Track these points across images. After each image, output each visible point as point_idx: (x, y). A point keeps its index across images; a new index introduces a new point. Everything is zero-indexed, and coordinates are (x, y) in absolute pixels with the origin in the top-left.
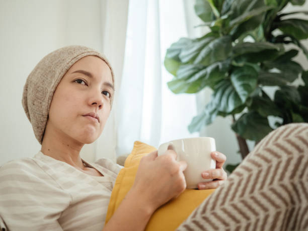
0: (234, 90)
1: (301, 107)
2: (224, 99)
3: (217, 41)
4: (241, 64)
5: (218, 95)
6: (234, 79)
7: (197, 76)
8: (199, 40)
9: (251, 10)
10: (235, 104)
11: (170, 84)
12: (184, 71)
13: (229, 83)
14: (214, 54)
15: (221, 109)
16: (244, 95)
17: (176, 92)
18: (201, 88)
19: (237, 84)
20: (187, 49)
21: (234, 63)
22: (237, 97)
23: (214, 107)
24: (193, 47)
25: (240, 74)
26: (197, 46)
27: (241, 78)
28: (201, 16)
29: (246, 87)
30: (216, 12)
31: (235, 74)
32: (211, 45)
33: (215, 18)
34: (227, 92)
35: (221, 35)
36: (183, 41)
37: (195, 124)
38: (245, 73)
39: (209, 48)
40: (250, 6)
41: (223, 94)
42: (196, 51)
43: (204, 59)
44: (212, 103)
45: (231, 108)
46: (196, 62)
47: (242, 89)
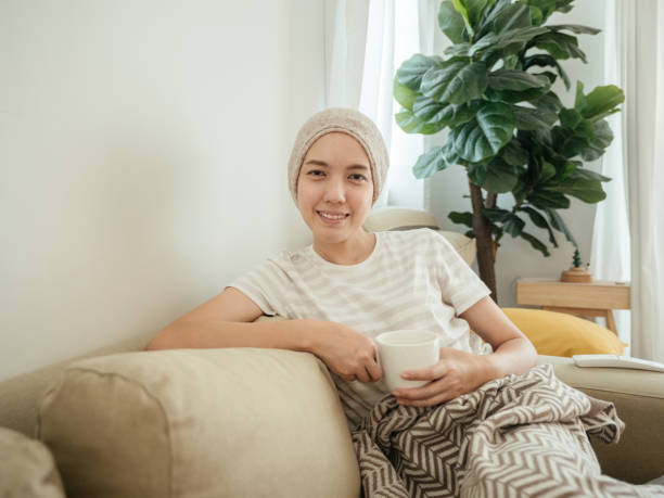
0: (481, 132)
1: (555, 155)
2: (469, 144)
3: (466, 69)
4: (493, 100)
5: (460, 137)
6: (481, 118)
7: (440, 115)
8: (445, 64)
9: (511, 28)
10: (484, 154)
12: (421, 108)
13: (475, 124)
14: (463, 87)
15: (464, 157)
16: (497, 143)
17: (408, 129)
18: (441, 128)
19: (486, 127)
20: (430, 78)
21: (485, 97)
22: (486, 143)
23: (453, 150)
24: (437, 75)
25: (491, 113)
26: (442, 74)
27: (492, 119)
28: (447, 32)
29: (499, 132)
30: (470, 31)
31: (483, 112)
32: (460, 75)
33: (466, 37)
34: (472, 136)
36: (419, 60)
37: (424, 167)
38: (497, 113)
39: (458, 79)
40: (511, 21)
41: (467, 136)
42: (442, 82)
43: (452, 95)
44: (451, 146)
45: (478, 157)
46: (442, 99)
47: (494, 134)
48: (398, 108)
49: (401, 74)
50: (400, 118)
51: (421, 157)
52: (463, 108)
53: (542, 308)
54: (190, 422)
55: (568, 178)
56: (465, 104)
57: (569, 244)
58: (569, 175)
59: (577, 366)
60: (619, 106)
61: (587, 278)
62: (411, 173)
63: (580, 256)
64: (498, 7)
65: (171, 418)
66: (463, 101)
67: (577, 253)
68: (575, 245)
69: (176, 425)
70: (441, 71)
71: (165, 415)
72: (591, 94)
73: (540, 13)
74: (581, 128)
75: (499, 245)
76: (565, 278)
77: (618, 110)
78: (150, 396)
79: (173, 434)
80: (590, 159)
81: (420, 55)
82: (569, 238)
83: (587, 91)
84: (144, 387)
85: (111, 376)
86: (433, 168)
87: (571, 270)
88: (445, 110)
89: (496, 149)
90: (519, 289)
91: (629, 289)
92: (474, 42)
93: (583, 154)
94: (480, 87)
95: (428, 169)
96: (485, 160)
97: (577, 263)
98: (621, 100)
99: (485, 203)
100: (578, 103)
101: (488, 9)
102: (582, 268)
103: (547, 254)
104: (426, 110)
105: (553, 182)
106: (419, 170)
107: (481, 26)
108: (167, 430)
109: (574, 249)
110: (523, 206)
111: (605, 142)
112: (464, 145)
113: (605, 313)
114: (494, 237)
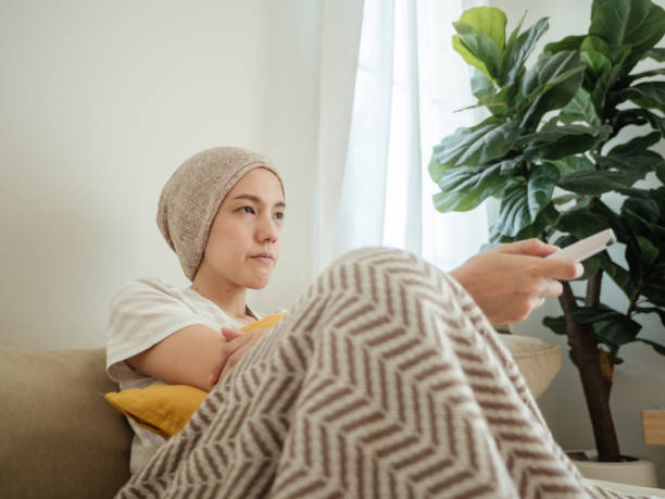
0: (526, 201)
2: (510, 217)
4: (539, 162)
5: (505, 210)
6: (530, 185)
10: (521, 224)
11: (436, 198)
12: (447, 181)
16: (535, 209)
18: (480, 201)
19: (531, 193)
22: (526, 213)
24: (461, 140)
25: (536, 178)
26: (466, 139)
27: (537, 184)
28: (477, 95)
29: (539, 197)
34: (516, 207)
35: (508, 119)
38: (542, 176)
41: (510, 208)
42: (462, 147)
45: (516, 230)
46: (459, 163)
47: (534, 200)
49: (438, 150)
70: (468, 136)
75: (620, 361)
89: (534, 216)
104: (451, 181)
110: (642, 305)
114: (605, 348)
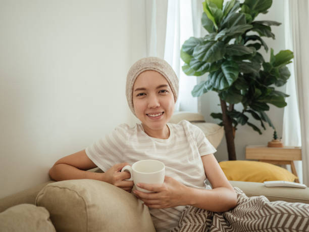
0: (223, 75)
1: (260, 84)
2: (217, 81)
3: (215, 45)
4: (228, 60)
5: (213, 77)
6: (223, 68)
7: (203, 67)
8: (205, 43)
9: (237, 25)
10: (224, 86)
12: (194, 64)
13: (220, 71)
14: (213, 54)
15: (216, 87)
16: (230, 81)
17: (188, 74)
19: (226, 72)
20: (198, 50)
21: (224, 58)
22: (225, 81)
23: (210, 84)
24: (201, 49)
25: (227, 66)
26: (203, 48)
27: (229, 68)
28: (206, 27)
29: (231, 75)
30: (216, 27)
31: (224, 65)
32: (212, 48)
33: (215, 30)
34: (219, 77)
36: (193, 40)
37: (197, 92)
38: (231, 66)
39: (211, 50)
40: (236, 22)
41: (216, 77)
42: (203, 52)
43: (208, 58)
44: (209, 81)
45: (222, 87)
46: (204, 60)
47: (229, 76)
48: (183, 63)
49: (184, 47)
50: (184, 68)
51: (195, 87)
52: (214, 64)
53: (259, 160)
54: (94, 206)
55: (268, 96)
56: (215, 62)
57: (271, 128)
58: (268, 94)
59: (265, 186)
60: (292, 60)
61: (280, 145)
62: (191, 94)
63: (277, 134)
64: (229, 15)
65: (87, 204)
66: (214, 61)
67: (275, 132)
68: (274, 128)
69: (89, 207)
70: (203, 46)
71: (85, 203)
72: (278, 55)
73: (250, 17)
74: (273, 71)
75: (236, 129)
76: (270, 145)
77: (291, 62)
78: (79, 196)
79: (88, 210)
80: (279, 85)
81: (194, 38)
82: (271, 125)
83: (275, 54)
84: (77, 193)
85: (64, 188)
86: (201, 92)
87: (273, 141)
88: (205, 65)
89: (230, 83)
90: (247, 151)
91: (301, 150)
92: (219, 32)
93: (276, 84)
94: (222, 54)
95: (199, 92)
96: (225, 88)
97: (275, 137)
98: (293, 57)
99: (228, 109)
100: (272, 59)
101: (224, 17)
102: (278, 140)
103: (260, 133)
104: (196, 65)
105: (261, 98)
106: (194, 93)
107: (222, 24)
108: (86, 208)
109: (274, 131)
110: (248, 109)
111: (286, 77)
112: (215, 81)
113: (290, 162)
114: (233, 125)
